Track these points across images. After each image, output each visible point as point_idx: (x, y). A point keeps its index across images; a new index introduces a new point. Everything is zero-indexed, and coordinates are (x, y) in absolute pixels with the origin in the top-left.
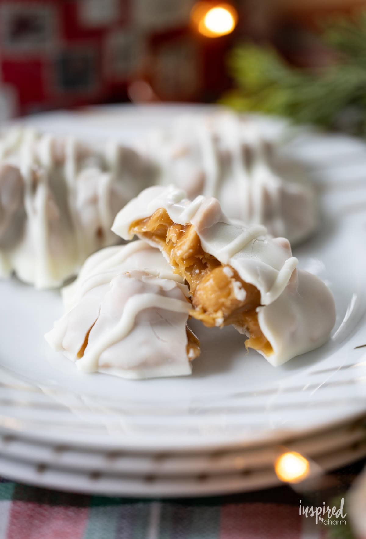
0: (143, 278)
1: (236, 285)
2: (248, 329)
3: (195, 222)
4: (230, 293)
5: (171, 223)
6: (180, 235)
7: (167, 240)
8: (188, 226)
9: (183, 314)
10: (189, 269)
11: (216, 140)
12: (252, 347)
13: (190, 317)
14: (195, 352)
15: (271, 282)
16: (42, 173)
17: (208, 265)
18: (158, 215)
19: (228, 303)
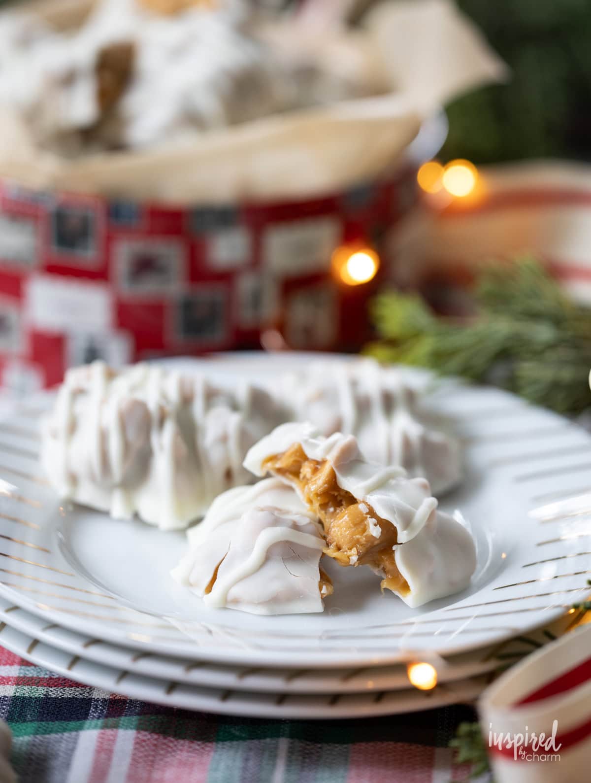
0: (276, 513)
1: (371, 522)
2: (384, 569)
3: (331, 458)
4: (364, 530)
5: (306, 458)
6: (315, 471)
7: (301, 476)
8: (323, 462)
9: (318, 550)
10: (324, 506)
11: (354, 384)
12: (388, 587)
13: (323, 554)
14: (327, 589)
15: (408, 521)
16: (170, 409)
17: (344, 503)
18: (293, 450)
19: (363, 540)
